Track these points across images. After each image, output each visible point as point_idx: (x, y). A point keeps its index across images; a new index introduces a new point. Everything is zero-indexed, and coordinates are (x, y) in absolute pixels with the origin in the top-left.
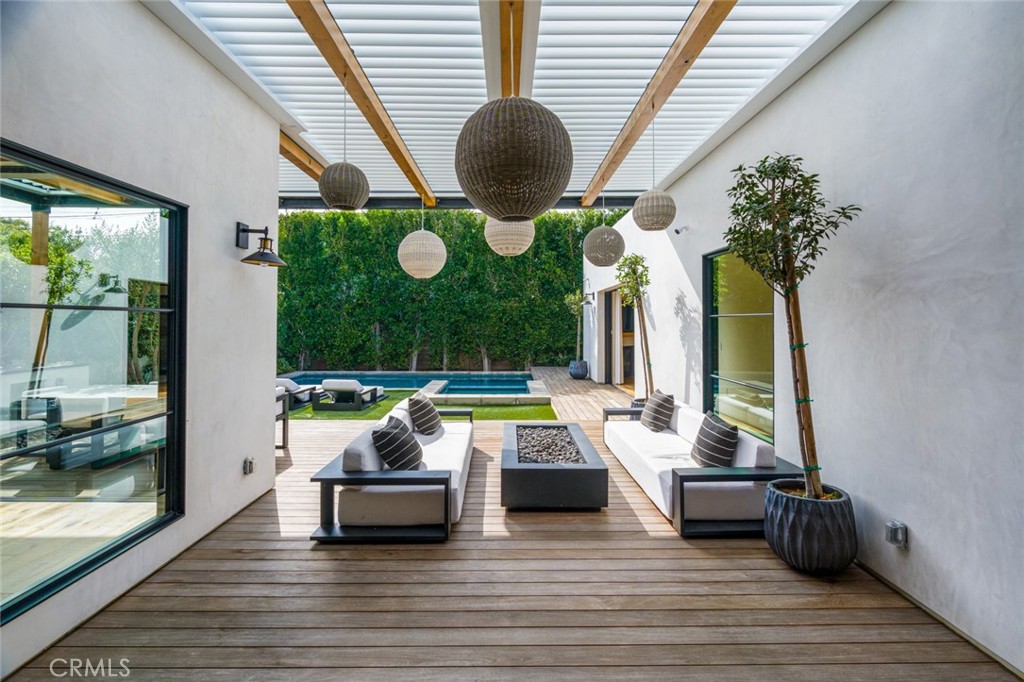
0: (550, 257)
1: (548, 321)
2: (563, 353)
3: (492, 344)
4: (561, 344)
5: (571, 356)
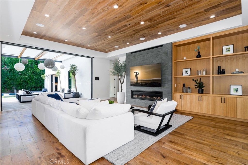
0: (35, 66)
1: (35, 81)
2: (39, 88)
3: (17, 86)
4: (38, 86)
5: (41, 88)
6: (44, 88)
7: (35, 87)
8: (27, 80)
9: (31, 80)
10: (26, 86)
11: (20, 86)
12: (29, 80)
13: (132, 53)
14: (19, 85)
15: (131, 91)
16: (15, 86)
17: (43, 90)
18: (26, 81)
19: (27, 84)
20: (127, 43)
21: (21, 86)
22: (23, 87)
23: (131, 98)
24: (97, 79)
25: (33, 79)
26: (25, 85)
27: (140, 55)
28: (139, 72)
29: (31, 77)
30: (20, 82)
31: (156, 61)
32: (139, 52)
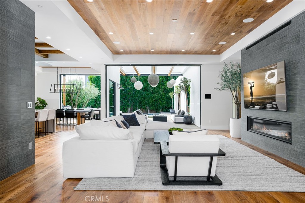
3: (150, 106)
6: (171, 109)
7: (166, 107)
8: (158, 99)
9: (162, 99)
10: (157, 106)
11: (153, 106)
12: (160, 99)
13: (248, 48)
15: (247, 117)
17: (170, 112)
18: (157, 101)
19: (158, 104)
20: (231, 33)
22: (155, 107)
23: (247, 130)
24: (208, 96)
25: (164, 97)
27: (258, 49)
28: (254, 82)
29: (162, 96)
31: (281, 57)
32: (256, 45)
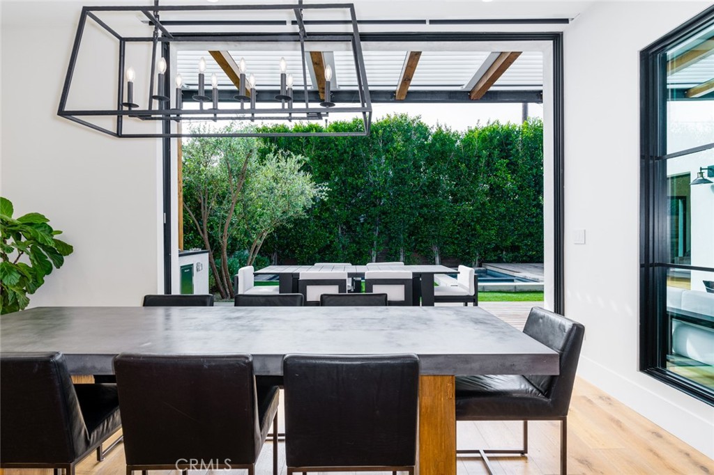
1: (496, 222)
7: (496, 248)
8: (473, 221)
9: (486, 222)
11: (453, 243)
12: (478, 222)
14: (450, 240)
16: (439, 243)
18: (469, 226)
19: (473, 235)
21: (456, 242)
22: (460, 247)
26: (466, 239)
29: (486, 209)
30: (454, 228)
